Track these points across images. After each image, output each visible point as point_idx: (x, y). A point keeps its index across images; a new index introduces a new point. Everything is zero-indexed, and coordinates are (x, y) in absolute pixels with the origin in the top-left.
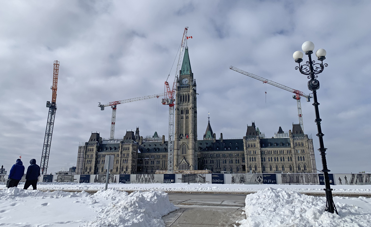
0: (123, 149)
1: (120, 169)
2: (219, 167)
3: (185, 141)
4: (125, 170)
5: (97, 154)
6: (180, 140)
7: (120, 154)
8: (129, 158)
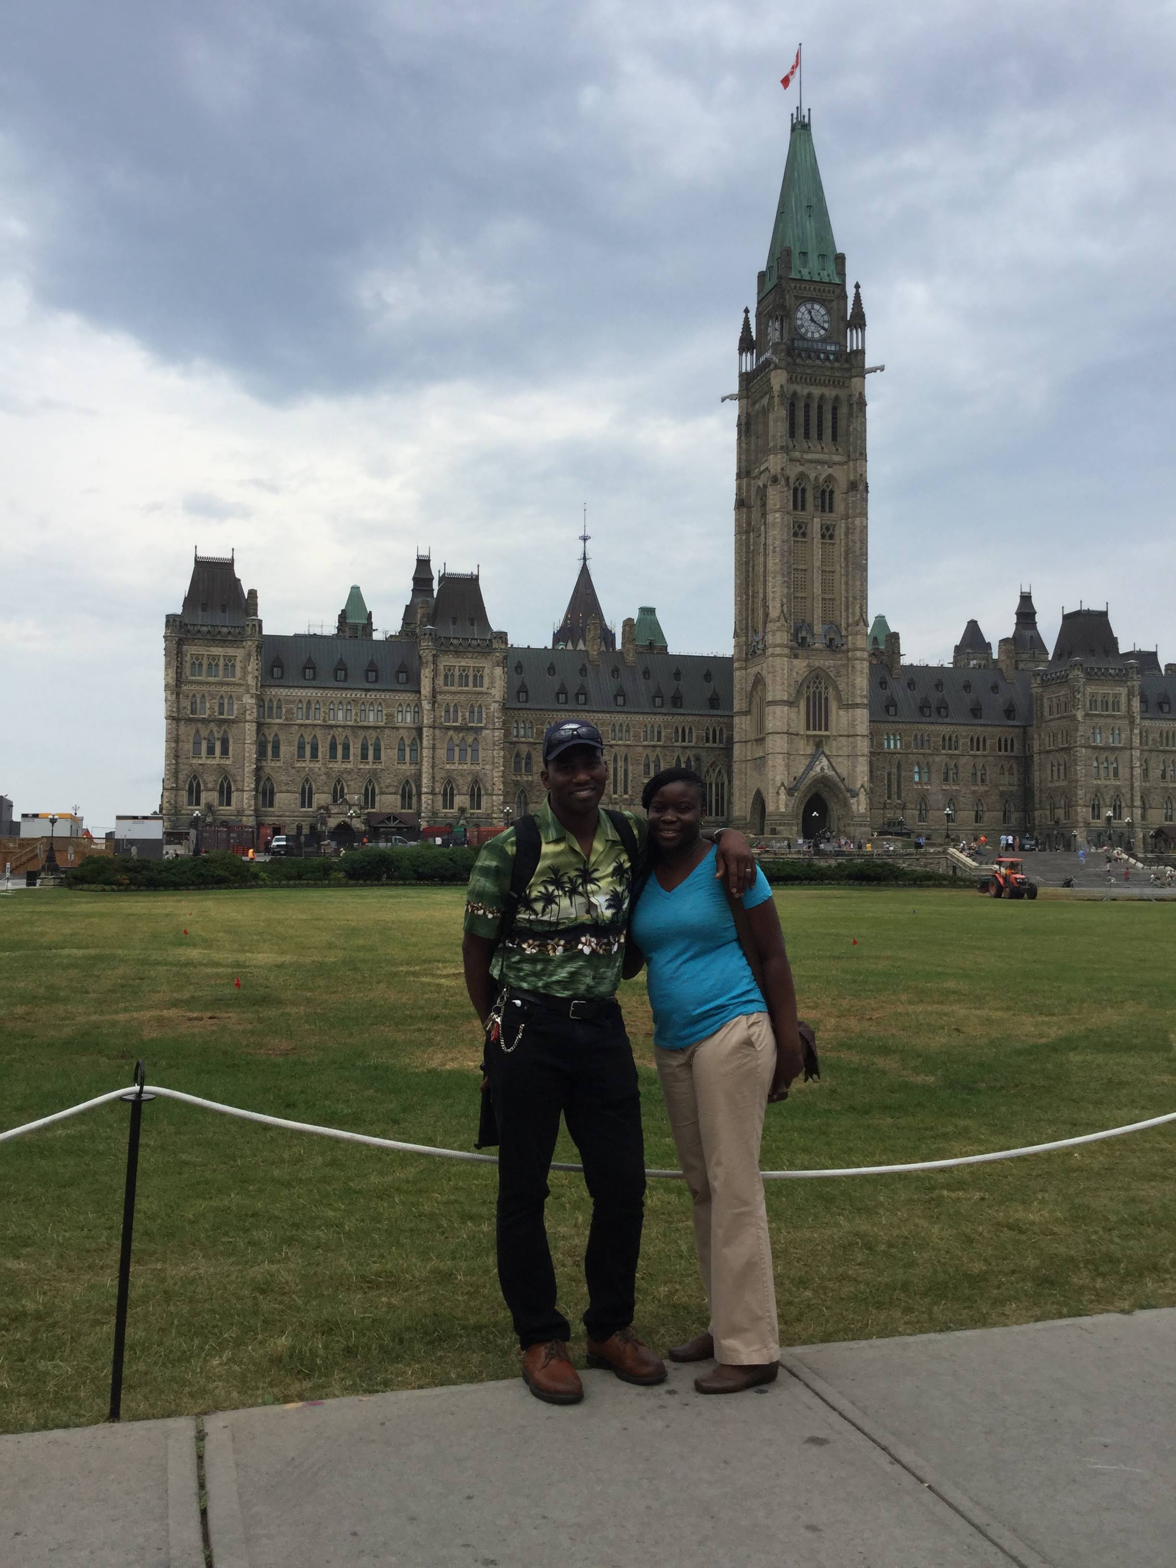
0: (440, 681)
1: (433, 793)
2: (899, 798)
3: (827, 662)
4: (461, 800)
5: (260, 699)
6: (796, 656)
7: (426, 705)
8: (485, 732)
